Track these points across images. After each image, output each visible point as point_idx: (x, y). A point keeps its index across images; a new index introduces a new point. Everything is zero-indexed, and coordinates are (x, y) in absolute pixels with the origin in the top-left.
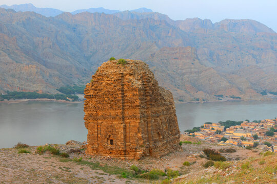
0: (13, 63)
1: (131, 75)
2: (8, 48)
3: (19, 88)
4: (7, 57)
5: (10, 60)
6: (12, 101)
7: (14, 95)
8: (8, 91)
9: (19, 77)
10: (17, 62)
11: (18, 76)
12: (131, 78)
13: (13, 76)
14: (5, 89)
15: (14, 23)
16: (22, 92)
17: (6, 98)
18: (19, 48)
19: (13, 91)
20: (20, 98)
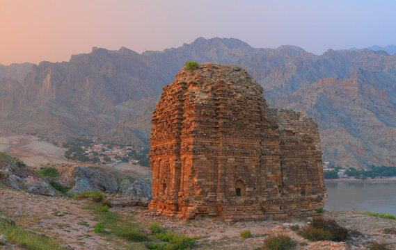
0: (382, 127)
1: (194, 84)
2: (376, 105)
3: (390, 162)
4: (374, 119)
5: (377, 122)
6: (378, 180)
7: (381, 172)
8: (373, 166)
9: (390, 147)
10: (387, 125)
11: (389, 145)
12: (195, 89)
13: (382, 145)
14: (369, 162)
15: (385, 70)
16: (392, 167)
17: (370, 176)
18: (391, 105)
19: (380, 166)
20: (389, 175)
